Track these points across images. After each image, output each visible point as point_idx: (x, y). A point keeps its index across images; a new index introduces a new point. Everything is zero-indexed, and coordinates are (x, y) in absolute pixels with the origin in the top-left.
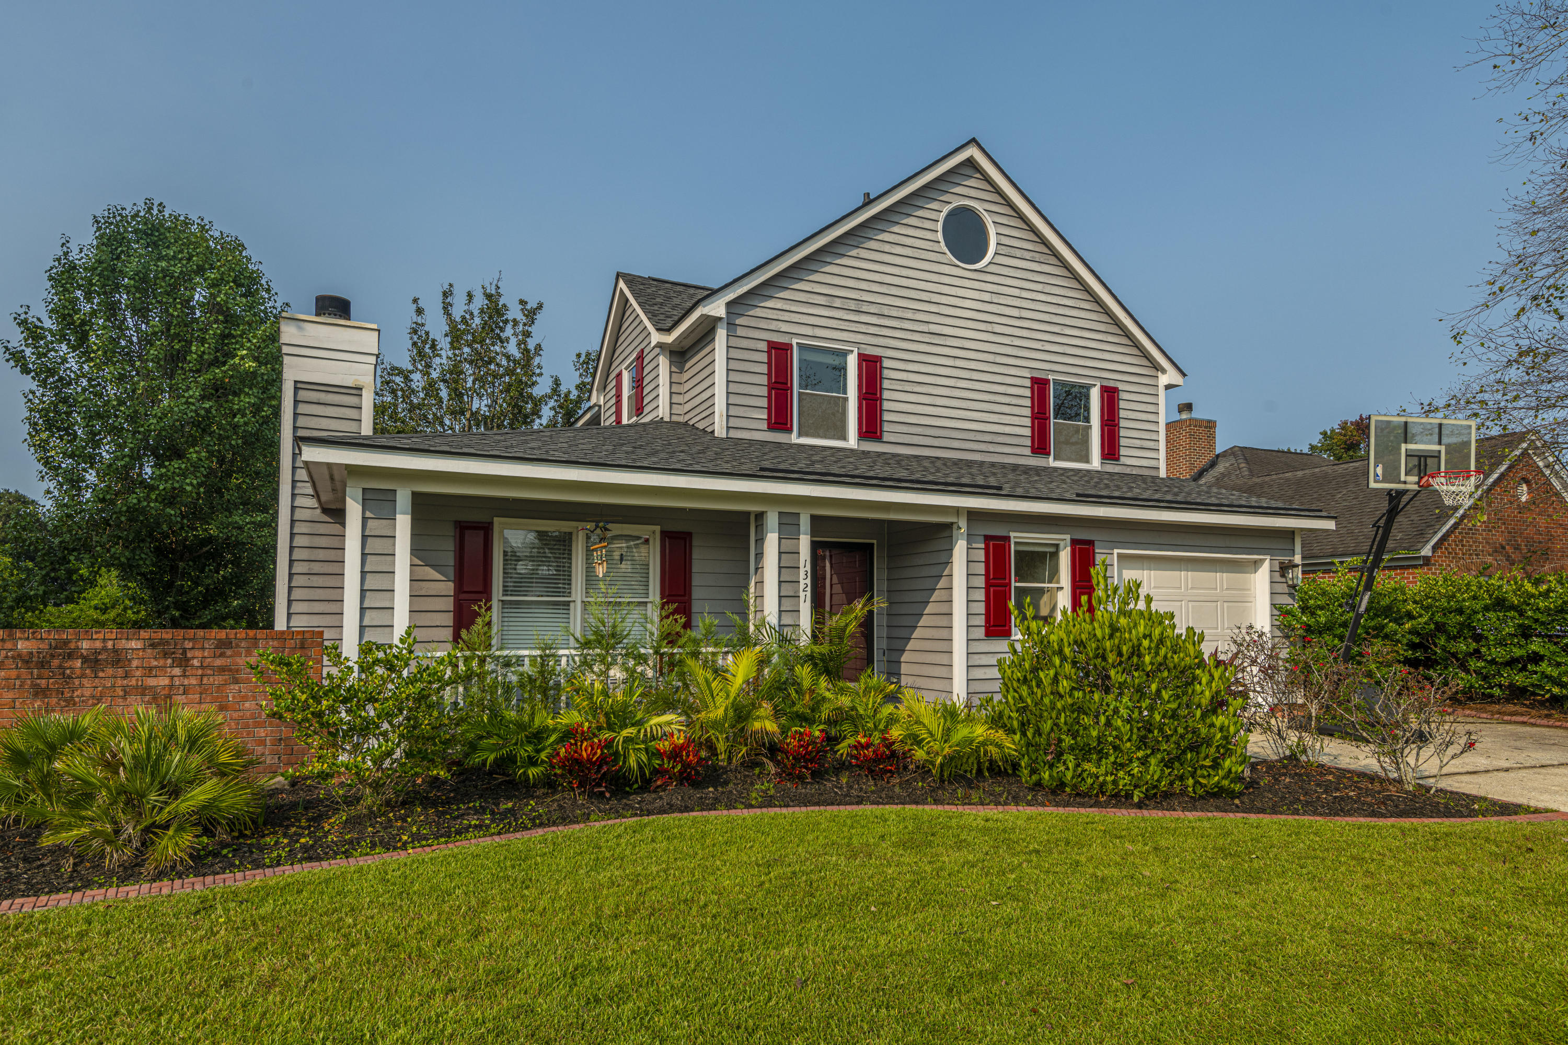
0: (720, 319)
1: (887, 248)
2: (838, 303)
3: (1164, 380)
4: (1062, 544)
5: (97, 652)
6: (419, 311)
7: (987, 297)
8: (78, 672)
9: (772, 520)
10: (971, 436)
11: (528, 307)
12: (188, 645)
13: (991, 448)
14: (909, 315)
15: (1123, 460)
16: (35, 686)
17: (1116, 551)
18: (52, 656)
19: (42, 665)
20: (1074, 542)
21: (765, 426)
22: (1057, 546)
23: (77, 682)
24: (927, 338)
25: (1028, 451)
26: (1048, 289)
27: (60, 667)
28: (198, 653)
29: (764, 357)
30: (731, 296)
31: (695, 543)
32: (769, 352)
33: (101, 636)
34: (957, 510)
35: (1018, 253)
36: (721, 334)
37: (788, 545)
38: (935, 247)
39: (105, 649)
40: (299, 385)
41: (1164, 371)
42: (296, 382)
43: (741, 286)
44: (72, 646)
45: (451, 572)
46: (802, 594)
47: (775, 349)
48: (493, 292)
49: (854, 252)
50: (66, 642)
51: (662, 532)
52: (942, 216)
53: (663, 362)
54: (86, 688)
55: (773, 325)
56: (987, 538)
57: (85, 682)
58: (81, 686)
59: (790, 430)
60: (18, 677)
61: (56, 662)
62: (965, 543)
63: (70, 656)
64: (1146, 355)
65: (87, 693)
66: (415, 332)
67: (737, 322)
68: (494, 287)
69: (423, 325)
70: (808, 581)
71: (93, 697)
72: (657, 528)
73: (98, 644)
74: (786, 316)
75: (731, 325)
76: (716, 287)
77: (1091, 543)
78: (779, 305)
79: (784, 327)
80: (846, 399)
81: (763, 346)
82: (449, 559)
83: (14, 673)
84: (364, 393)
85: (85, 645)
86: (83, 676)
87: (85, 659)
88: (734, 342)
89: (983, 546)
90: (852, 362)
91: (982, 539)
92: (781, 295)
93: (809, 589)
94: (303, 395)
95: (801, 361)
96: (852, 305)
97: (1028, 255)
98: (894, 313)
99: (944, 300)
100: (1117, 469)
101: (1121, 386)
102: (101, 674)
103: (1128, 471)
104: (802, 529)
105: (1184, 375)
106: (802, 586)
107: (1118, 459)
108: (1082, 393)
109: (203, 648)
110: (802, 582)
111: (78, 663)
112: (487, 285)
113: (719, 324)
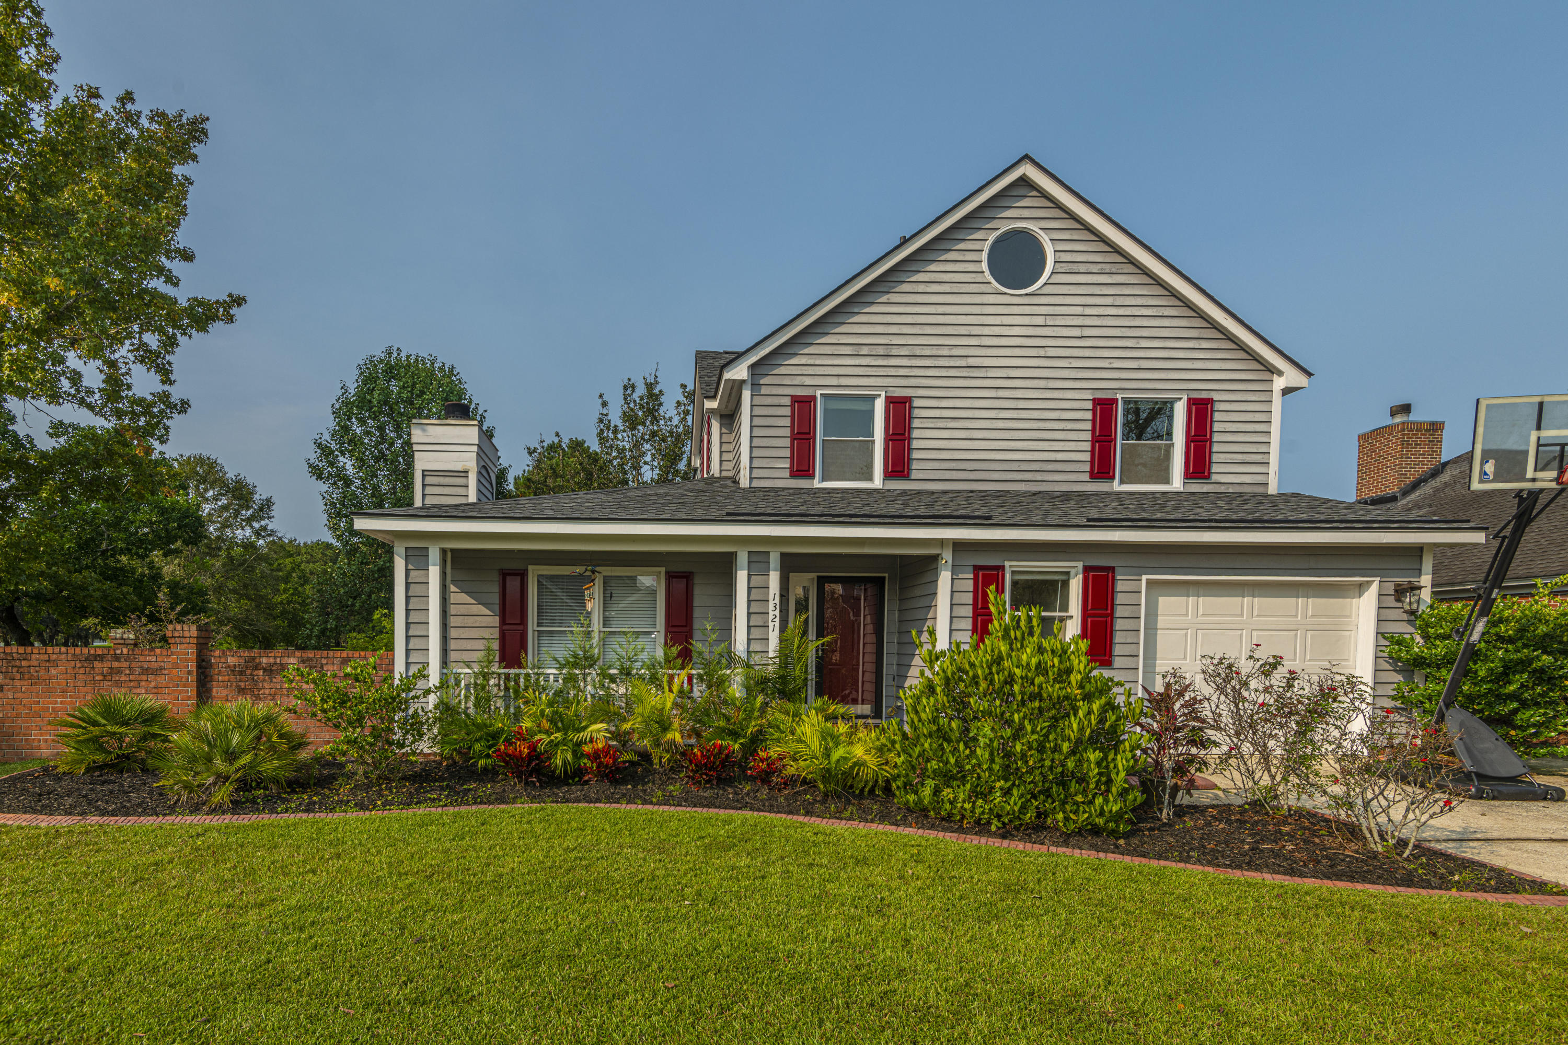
0: (744, 381)
1: (921, 288)
2: (865, 351)
3: (1279, 383)
4: (1073, 572)
5: (271, 665)
6: (604, 404)
7: (1040, 320)
8: (261, 678)
9: (743, 558)
10: (1015, 466)
11: (688, 390)
12: (324, 661)
13: (1039, 477)
14: (945, 352)
15: (1214, 478)
16: (238, 686)
17: (1144, 578)
18: (247, 667)
19: (241, 673)
20: (1087, 569)
21: (787, 474)
22: (1068, 573)
23: (261, 684)
24: (965, 373)
25: (1086, 477)
26: (1120, 301)
27: (251, 674)
28: (330, 667)
29: (787, 411)
30: (753, 358)
31: (696, 581)
32: (792, 406)
33: (273, 655)
34: (942, 543)
35: (1082, 268)
36: (746, 394)
37: (756, 580)
38: (979, 278)
39: (275, 663)
40: (426, 473)
41: (1280, 373)
42: (423, 471)
43: (764, 348)
44: (257, 661)
45: (497, 608)
46: (771, 624)
47: (798, 402)
48: (653, 381)
49: (884, 299)
50: (254, 659)
51: (667, 573)
52: (987, 246)
53: (715, 426)
54: (266, 689)
55: (797, 381)
56: (977, 569)
57: (265, 684)
58: (264, 687)
59: (812, 476)
60: (229, 681)
61: (249, 671)
62: (950, 573)
63: (256, 667)
64: (1255, 357)
65: (267, 692)
66: (601, 421)
67: (762, 382)
68: (653, 377)
69: (607, 415)
70: (777, 613)
71: (270, 695)
72: (663, 570)
73: (272, 660)
74: (811, 371)
75: (755, 386)
76: (743, 350)
77: (1112, 569)
78: (803, 360)
79: (808, 381)
80: (873, 442)
81: (787, 401)
82: (496, 599)
83: (226, 678)
84: (470, 475)
85: (264, 660)
86: (264, 681)
87: (265, 670)
88: (757, 400)
89: (971, 576)
90: (879, 406)
91: (971, 569)
92: (806, 351)
93: (777, 619)
94: (429, 480)
95: (826, 411)
96: (881, 351)
97: (1094, 268)
98: (928, 352)
99: (986, 331)
100: (1206, 488)
101: (1216, 397)
102: (274, 680)
103: (1222, 489)
104: (772, 565)
105: (1309, 374)
106: (771, 617)
107: (1208, 477)
108: (1162, 409)
109: (333, 664)
110: (771, 613)
111: (261, 672)
112: (647, 376)
113: (744, 387)
